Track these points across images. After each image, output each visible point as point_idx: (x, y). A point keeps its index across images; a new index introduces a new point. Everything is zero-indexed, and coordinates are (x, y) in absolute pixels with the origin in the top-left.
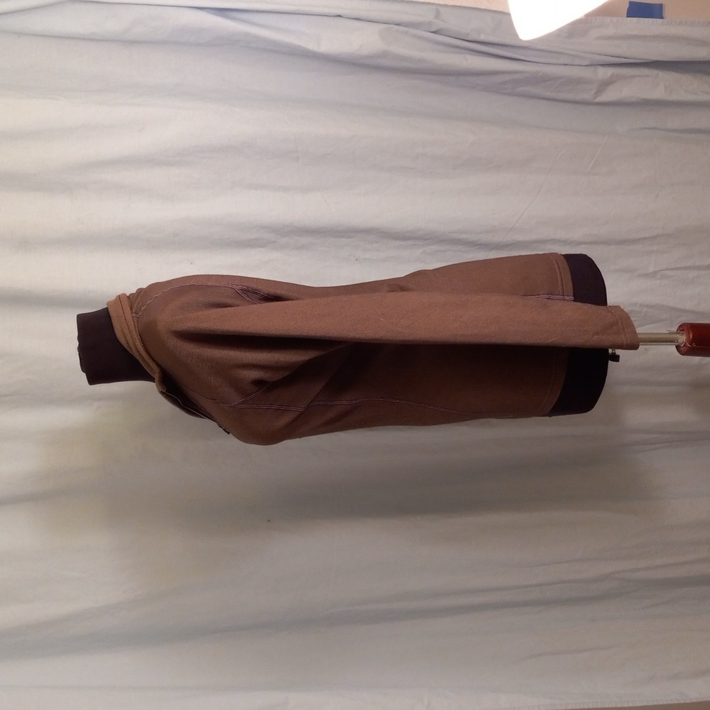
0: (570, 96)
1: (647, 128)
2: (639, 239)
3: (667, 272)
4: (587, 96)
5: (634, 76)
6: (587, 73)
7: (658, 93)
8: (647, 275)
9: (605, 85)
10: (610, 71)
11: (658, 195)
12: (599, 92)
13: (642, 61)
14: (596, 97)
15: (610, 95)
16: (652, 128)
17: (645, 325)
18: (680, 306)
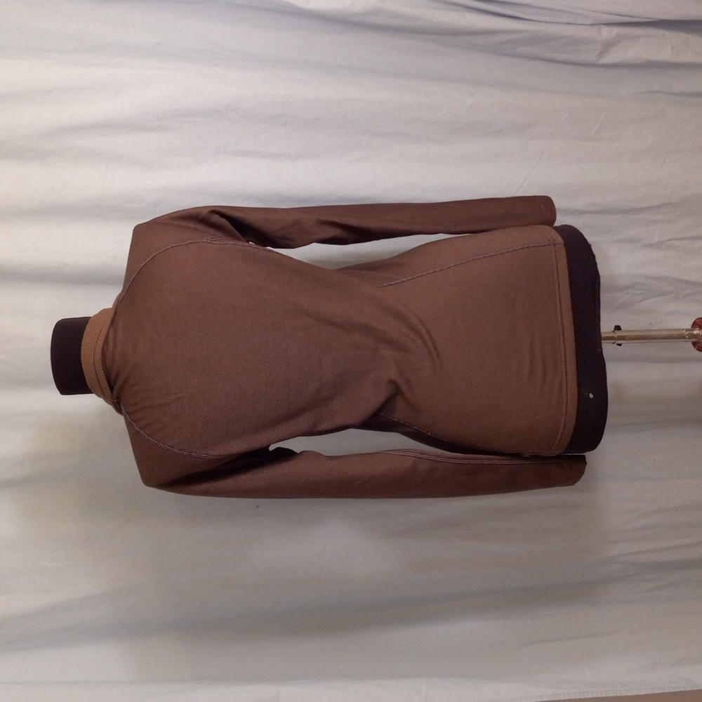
0: (571, 57)
1: (651, 92)
2: (644, 209)
3: (671, 242)
4: (590, 57)
5: (639, 37)
6: (591, 33)
7: (665, 55)
8: (651, 246)
9: (608, 45)
10: (615, 31)
11: (664, 162)
12: (603, 53)
13: (649, 20)
14: (599, 59)
15: (614, 56)
16: (657, 92)
17: (650, 298)
18: (686, 278)
